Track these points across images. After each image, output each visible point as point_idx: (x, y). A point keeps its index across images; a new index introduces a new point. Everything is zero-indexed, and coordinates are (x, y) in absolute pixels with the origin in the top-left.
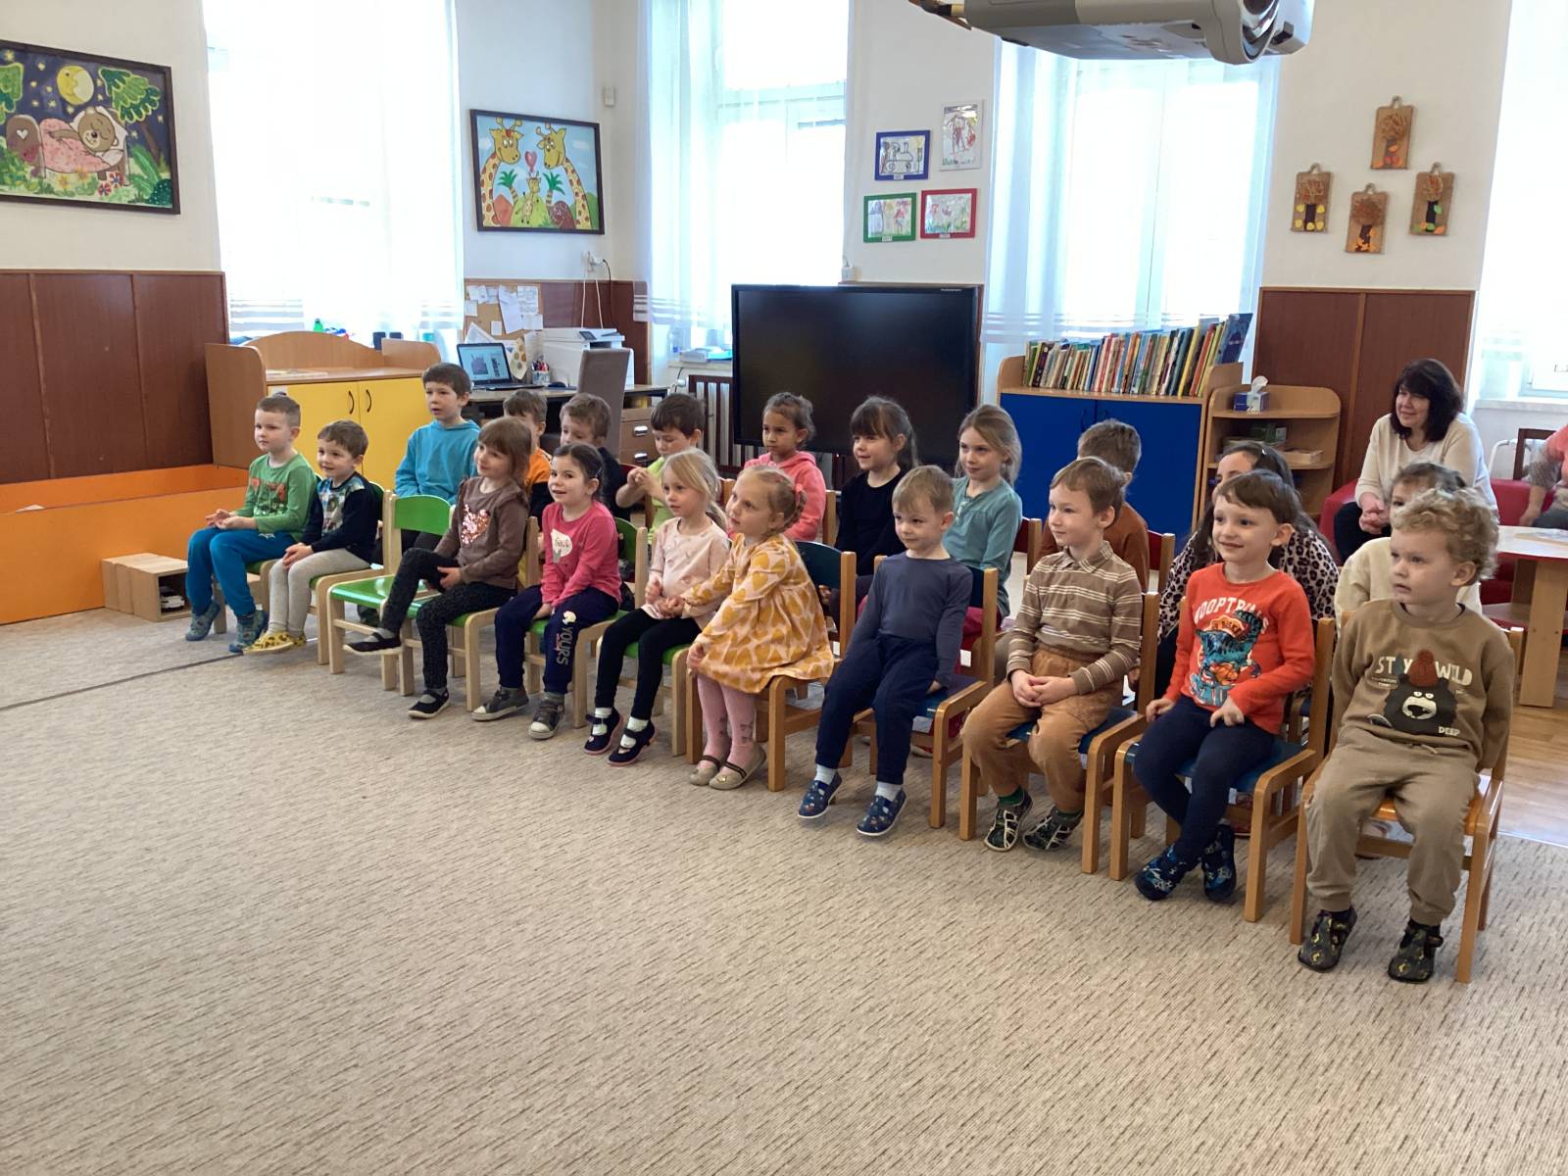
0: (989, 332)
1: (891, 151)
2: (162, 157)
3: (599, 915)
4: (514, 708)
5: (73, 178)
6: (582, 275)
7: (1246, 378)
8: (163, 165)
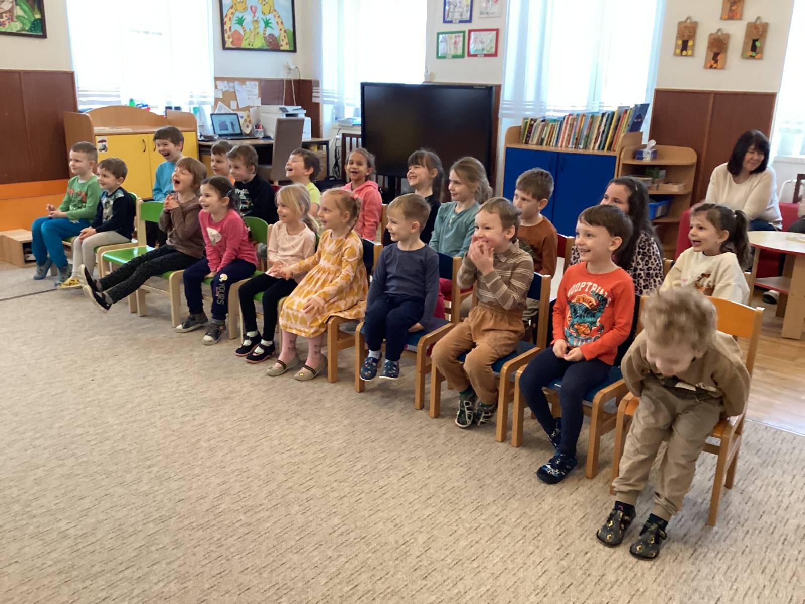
0: (504, 111)
1: (452, 7)
2: (36, 6)
3: (200, 462)
4: (199, 325)
6: (284, 75)
7: (645, 140)
8: (36, 10)
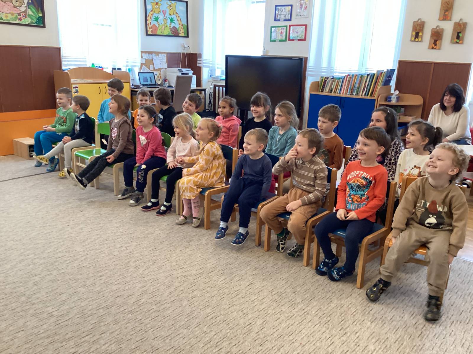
0: (309, 73)
1: (280, 11)
4: (131, 194)
5: (9, 15)
6: (181, 51)
7: (392, 91)
8: (40, 11)
